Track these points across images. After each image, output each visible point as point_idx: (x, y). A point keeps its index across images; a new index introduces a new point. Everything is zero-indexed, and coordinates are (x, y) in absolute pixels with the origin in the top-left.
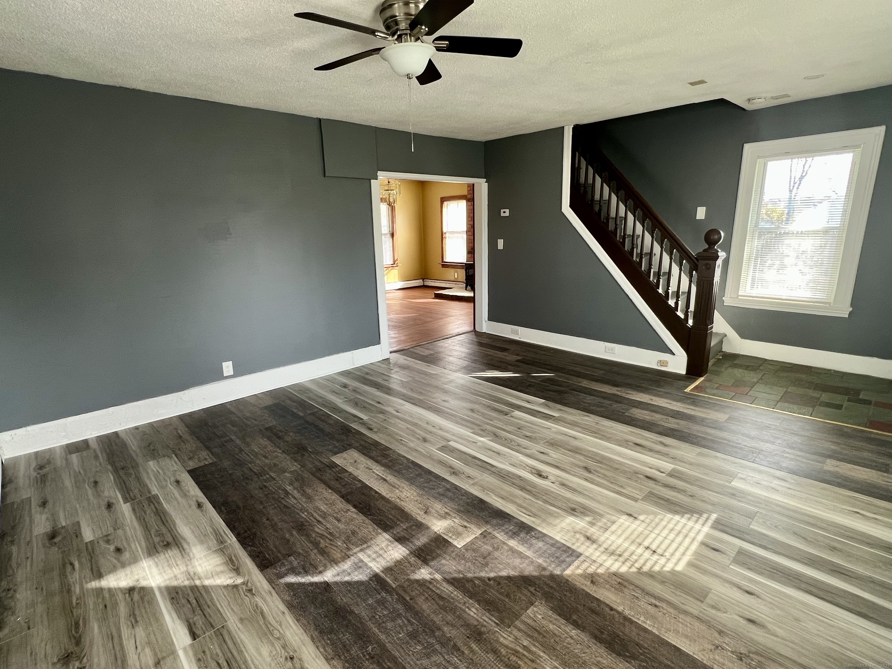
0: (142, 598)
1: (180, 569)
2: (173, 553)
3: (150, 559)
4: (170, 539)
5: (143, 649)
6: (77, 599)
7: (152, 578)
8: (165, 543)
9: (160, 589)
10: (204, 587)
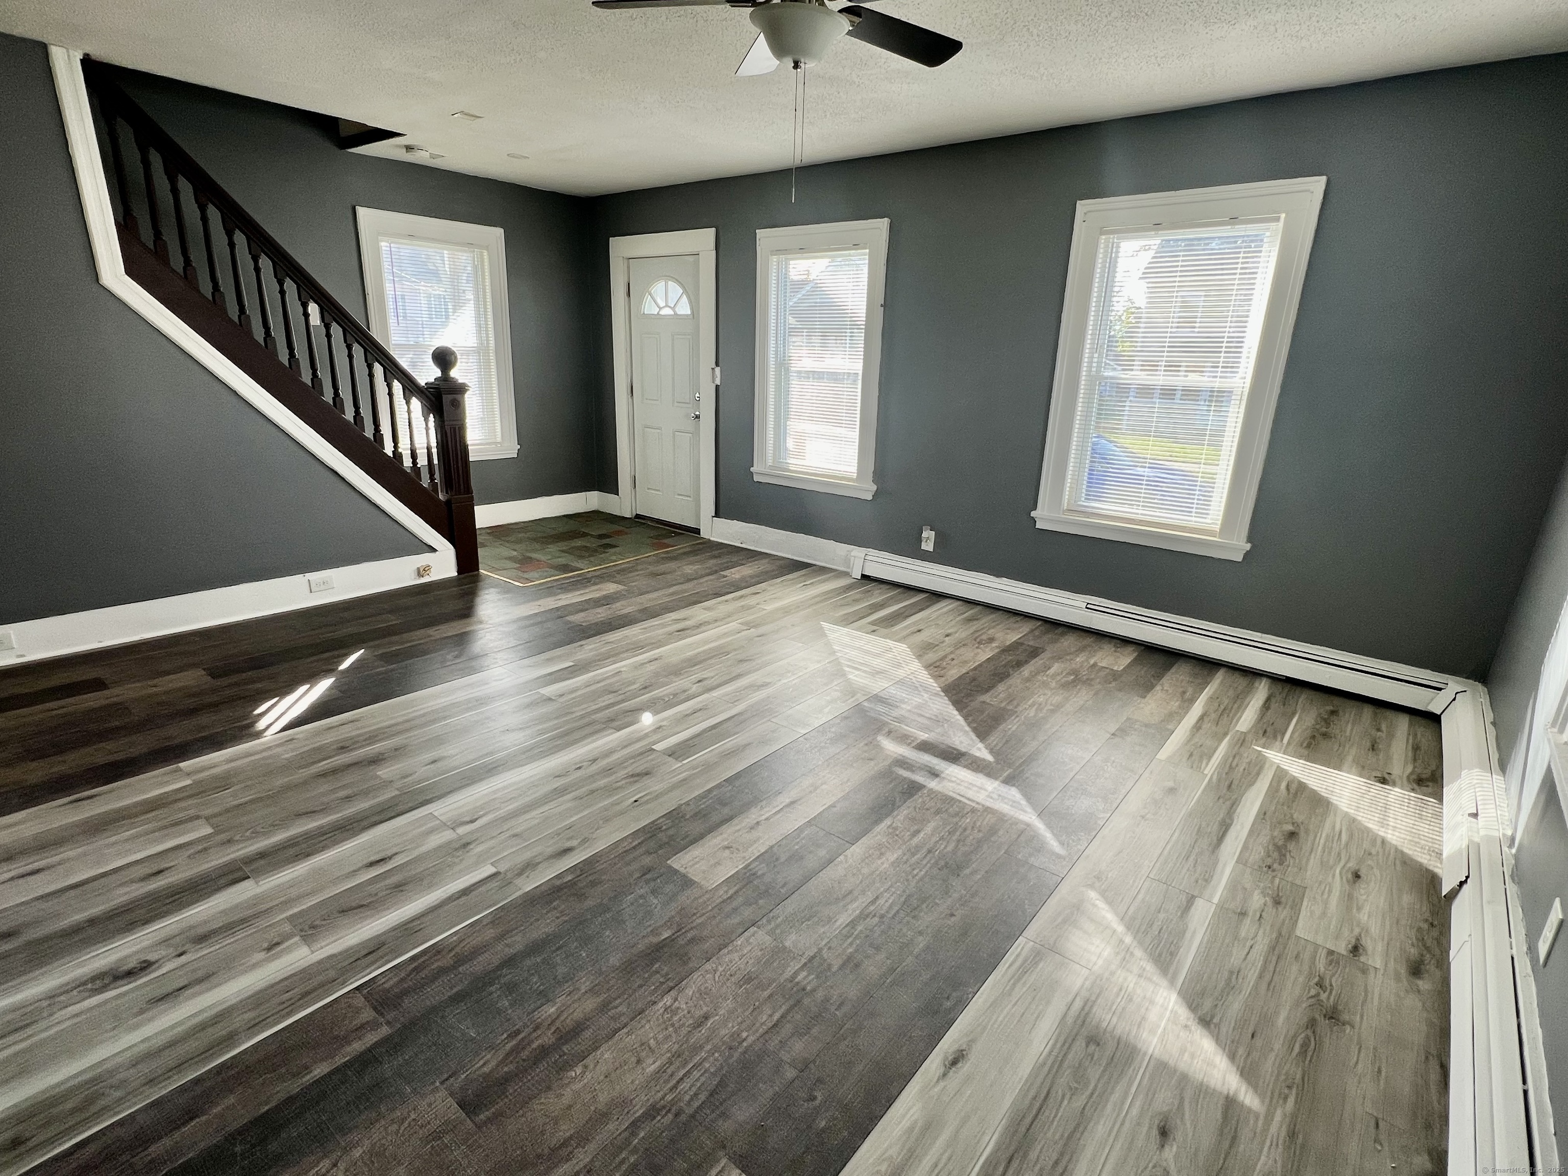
0: (1202, 994)
1: (1125, 979)
2: (1103, 1016)
3: (1139, 1046)
4: (1080, 1044)
5: (1246, 939)
6: (1286, 1098)
7: (1166, 1009)
8: (1092, 1047)
9: (1172, 982)
10: (1128, 928)
